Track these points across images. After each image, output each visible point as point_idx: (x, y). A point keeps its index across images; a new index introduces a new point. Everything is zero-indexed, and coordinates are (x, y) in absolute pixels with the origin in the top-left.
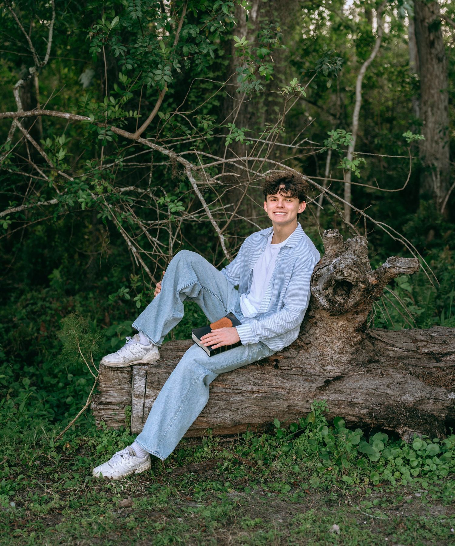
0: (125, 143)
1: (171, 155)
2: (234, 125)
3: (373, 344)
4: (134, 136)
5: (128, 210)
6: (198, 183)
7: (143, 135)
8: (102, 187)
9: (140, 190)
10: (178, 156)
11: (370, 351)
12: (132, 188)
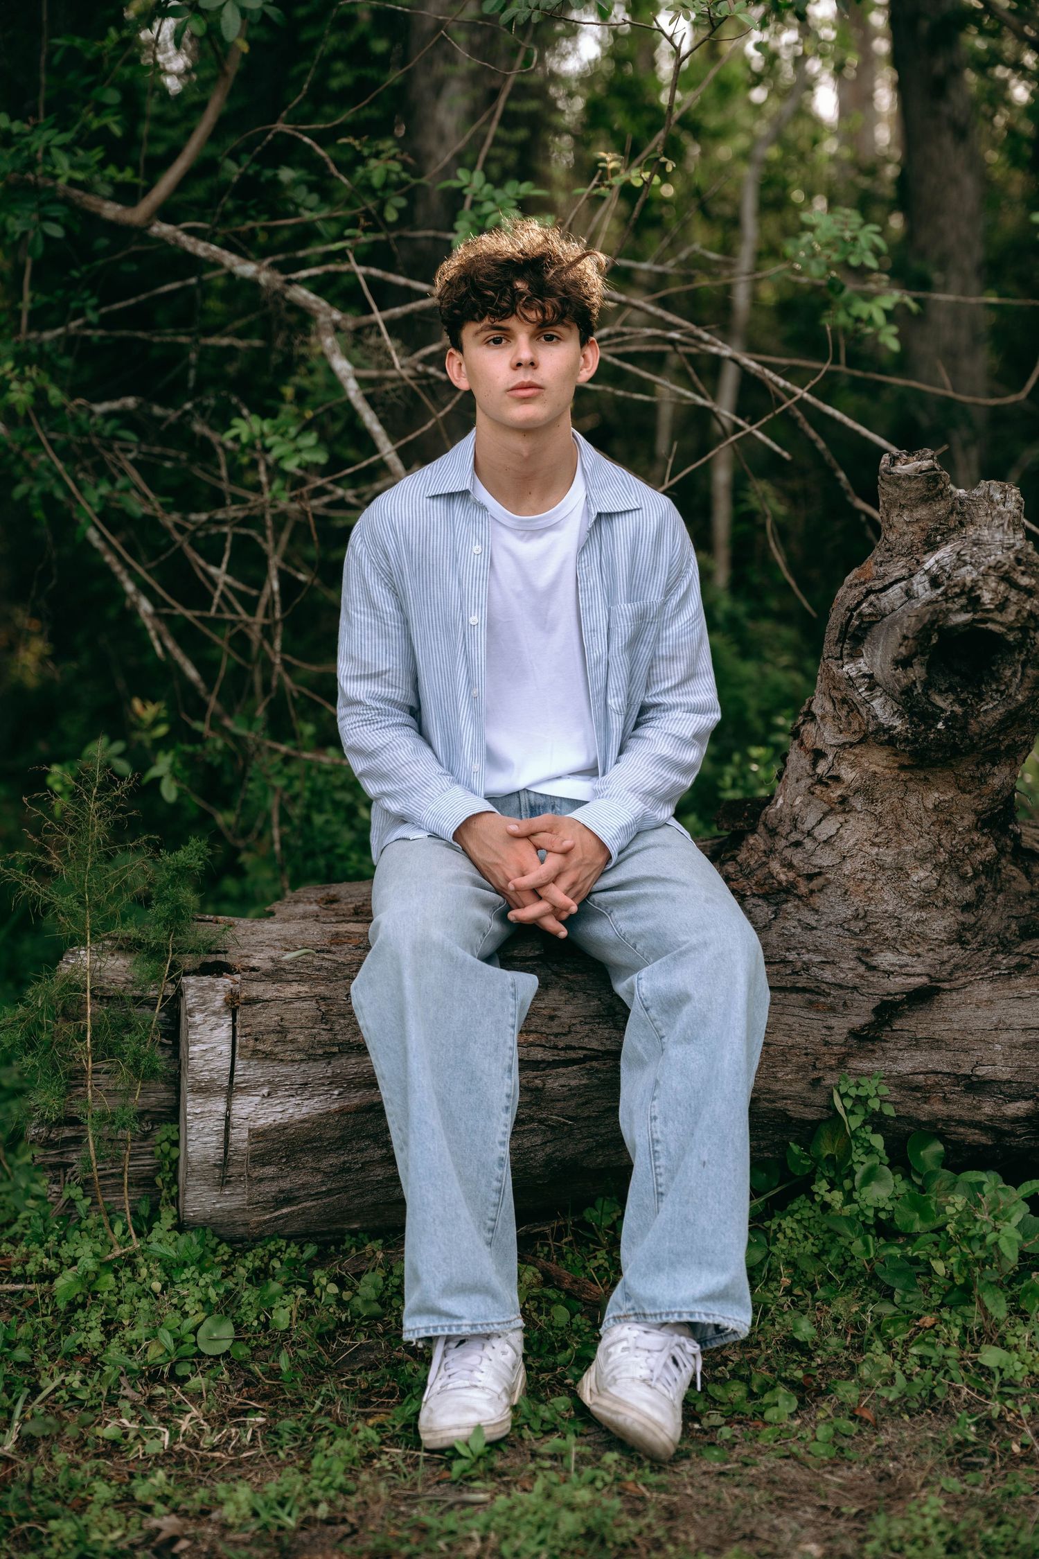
0: (102, 242)
1: (264, 277)
2: (478, 177)
3: (1028, 874)
4: (137, 214)
5: (123, 472)
6: (363, 373)
7: (167, 213)
8: (28, 387)
9: (157, 410)
10: (290, 282)
11: (1020, 898)
12: (130, 402)
